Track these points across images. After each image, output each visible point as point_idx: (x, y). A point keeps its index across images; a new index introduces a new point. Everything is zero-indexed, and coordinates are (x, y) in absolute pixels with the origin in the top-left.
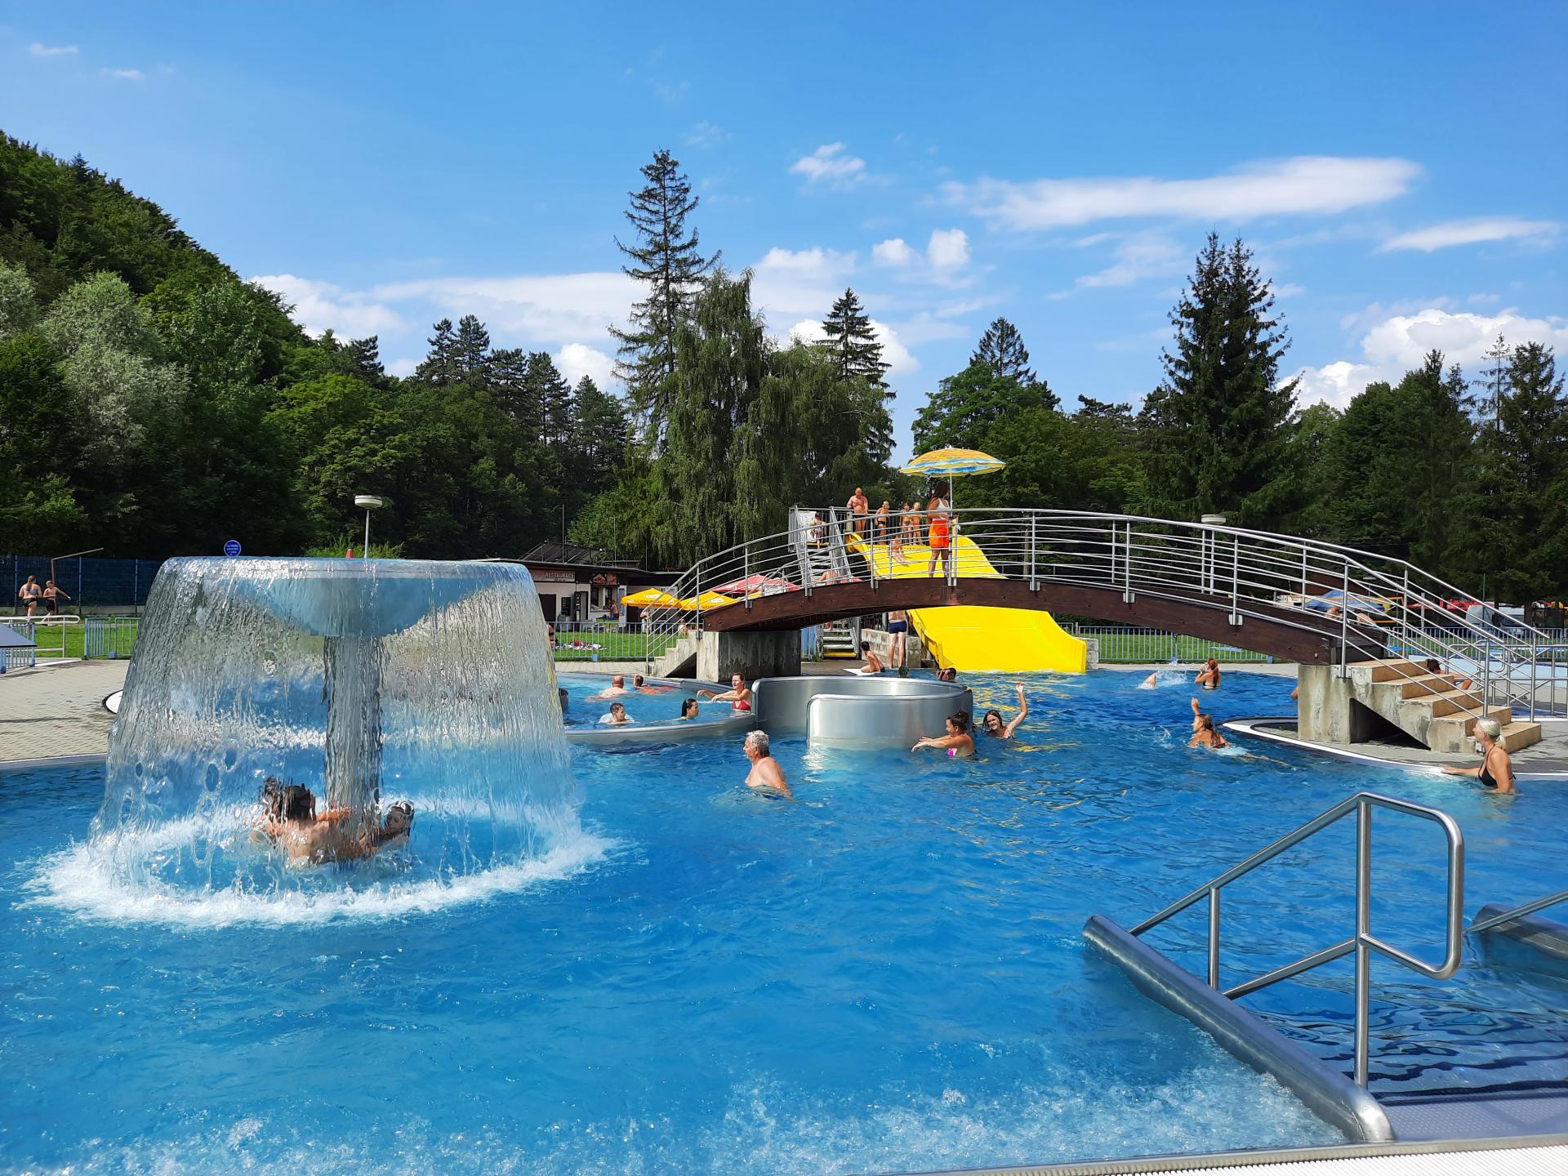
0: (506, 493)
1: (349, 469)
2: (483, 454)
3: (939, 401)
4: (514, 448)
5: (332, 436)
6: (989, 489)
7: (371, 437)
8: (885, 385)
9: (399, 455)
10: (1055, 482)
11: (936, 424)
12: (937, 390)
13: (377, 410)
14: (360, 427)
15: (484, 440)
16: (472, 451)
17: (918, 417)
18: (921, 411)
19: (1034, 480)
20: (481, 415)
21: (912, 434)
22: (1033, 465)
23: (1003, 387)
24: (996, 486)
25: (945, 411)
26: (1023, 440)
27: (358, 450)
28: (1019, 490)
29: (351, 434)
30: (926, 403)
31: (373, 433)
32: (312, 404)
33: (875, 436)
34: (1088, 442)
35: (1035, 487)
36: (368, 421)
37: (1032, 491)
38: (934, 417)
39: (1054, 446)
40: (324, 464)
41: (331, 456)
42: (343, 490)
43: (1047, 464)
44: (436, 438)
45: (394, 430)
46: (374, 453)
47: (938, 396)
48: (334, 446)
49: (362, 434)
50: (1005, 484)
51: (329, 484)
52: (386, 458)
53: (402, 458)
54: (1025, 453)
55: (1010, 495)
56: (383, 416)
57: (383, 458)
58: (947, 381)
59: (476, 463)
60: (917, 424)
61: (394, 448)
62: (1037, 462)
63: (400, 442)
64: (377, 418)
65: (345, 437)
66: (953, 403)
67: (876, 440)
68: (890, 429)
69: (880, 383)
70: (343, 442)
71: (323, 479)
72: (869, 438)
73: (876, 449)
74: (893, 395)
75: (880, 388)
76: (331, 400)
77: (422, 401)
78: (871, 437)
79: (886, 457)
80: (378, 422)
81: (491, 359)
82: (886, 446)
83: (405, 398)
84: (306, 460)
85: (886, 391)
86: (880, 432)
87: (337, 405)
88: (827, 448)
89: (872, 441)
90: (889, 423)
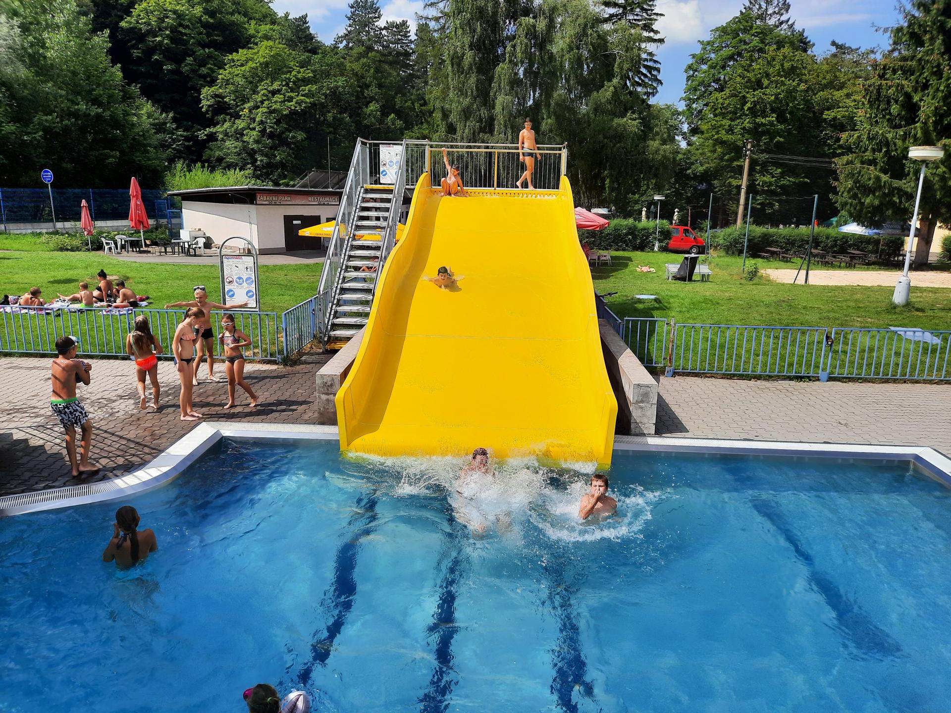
0: (389, 127)
1: (274, 111)
2: (372, 99)
3: (709, 48)
4: (396, 94)
5: (262, 88)
6: (732, 120)
7: (290, 88)
8: (656, 32)
9: (308, 100)
10: (791, 113)
11: (704, 67)
12: (708, 37)
13: (295, 68)
14: (282, 81)
15: (373, 90)
16: (366, 98)
17: (690, 61)
18: (694, 56)
19: (773, 110)
20: (372, 71)
21: (685, 76)
22: (773, 98)
23: (762, 33)
24: (740, 117)
25: (713, 56)
26: (768, 75)
27: (278, 98)
28: (757, 120)
29: (276, 86)
30: (698, 50)
31: (291, 84)
32: (251, 64)
33: (645, 76)
34: (828, 77)
35: (773, 118)
36: (288, 76)
37: (770, 121)
38: (703, 61)
39: (794, 81)
40: (258, 107)
41: (262, 102)
42: (271, 127)
43: (786, 97)
44: (337, 87)
45: (306, 81)
46: (290, 99)
47: (708, 43)
48: (263, 95)
49: (283, 86)
50: (747, 115)
51: (262, 122)
52: (299, 103)
53: (310, 103)
54: (766, 88)
55: (751, 126)
56: (299, 72)
57: (296, 103)
58: (717, 29)
59: (367, 107)
60: (690, 67)
61: (302, 95)
62: (777, 95)
63: (309, 90)
64: (294, 73)
65: (270, 88)
66: (720, 48)
67: (646, 80)
68: (658, 70)
69: (653, 30)
70: (269, 92)
71: (257, 119)
72: (640, 78)
73: (646, 87)
74: (661, 41)
75: (652, 34)
76: (262, 60)
77: (328, 60)
78: (642, 77)
79: (653, 94)
80: (295, 76)
81: (385, 28)
82: (655, 85)
83: (316, 58)
84: (247, 105)
85: (657, 37)
86: (650, 73)
87: (267, 64)
88: (589, 86)
89: (643, 81)
90: (658, 66)
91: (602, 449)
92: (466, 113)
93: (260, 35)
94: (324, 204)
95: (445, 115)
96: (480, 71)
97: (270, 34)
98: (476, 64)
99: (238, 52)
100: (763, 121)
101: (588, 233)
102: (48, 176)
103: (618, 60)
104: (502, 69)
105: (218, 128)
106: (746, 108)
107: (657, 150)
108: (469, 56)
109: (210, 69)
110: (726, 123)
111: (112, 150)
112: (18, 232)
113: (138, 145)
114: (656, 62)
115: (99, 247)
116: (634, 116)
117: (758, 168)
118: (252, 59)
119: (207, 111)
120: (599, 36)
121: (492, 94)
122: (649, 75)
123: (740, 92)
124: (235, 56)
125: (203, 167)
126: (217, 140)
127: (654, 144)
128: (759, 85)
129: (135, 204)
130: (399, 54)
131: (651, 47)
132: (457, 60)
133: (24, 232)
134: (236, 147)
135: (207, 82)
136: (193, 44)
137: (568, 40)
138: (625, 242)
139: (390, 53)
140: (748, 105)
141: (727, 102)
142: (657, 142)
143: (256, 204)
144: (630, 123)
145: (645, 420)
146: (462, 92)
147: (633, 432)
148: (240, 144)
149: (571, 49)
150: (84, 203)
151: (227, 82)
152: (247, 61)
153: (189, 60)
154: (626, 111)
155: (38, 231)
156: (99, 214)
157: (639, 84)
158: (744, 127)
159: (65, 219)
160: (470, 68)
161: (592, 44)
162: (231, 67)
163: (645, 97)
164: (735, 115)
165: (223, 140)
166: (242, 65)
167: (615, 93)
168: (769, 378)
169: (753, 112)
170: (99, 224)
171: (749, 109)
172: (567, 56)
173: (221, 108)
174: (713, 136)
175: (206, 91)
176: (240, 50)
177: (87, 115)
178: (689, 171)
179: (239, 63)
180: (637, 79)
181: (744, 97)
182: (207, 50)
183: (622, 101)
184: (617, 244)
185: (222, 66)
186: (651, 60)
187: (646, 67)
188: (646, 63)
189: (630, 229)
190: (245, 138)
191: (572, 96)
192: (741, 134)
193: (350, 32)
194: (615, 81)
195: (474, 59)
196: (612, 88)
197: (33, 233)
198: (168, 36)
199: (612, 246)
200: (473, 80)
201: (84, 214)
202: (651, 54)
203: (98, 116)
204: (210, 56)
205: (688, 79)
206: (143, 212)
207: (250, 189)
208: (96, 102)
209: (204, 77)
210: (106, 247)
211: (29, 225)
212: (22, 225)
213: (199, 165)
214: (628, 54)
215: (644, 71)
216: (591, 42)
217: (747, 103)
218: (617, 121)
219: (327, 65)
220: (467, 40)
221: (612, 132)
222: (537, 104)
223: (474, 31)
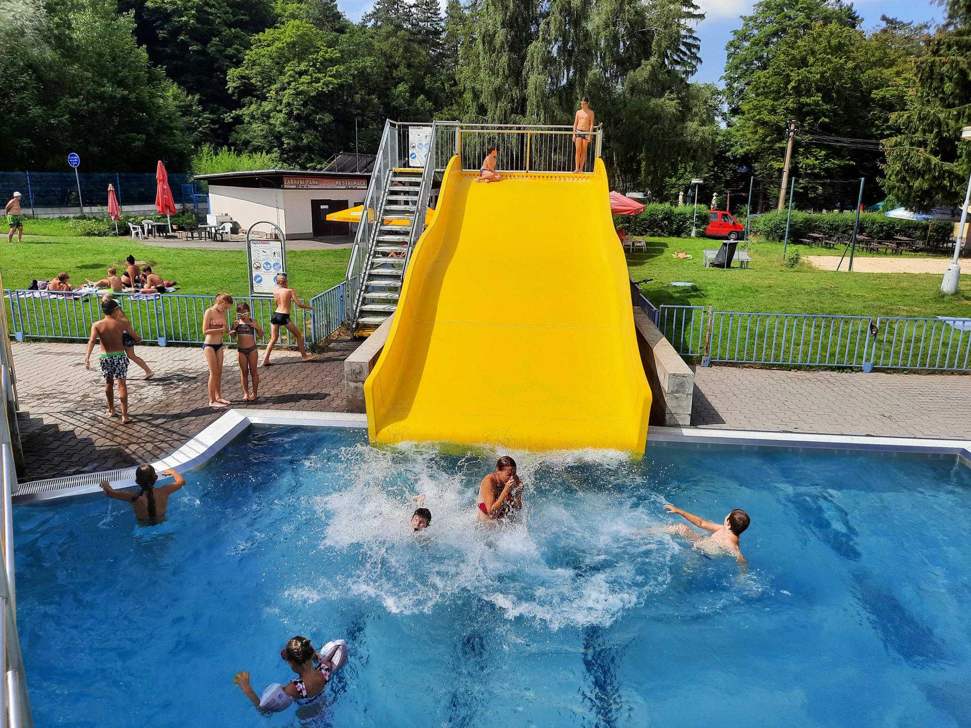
0: (418, 109)
1: (301, 93)
2: (401, 80)
3: (751, 23)
4: (425, 74)
5: (289, 68)
6: (775, 99)
7: (317, 69)
8: (696, 7)
9: (335, 81)
10: (837, 92)
11: (747, 44)
12: (750, 12)
13: (322, 48)
14: (309, 61)
15: (403, 70)
16: (394, 78)
17: (732, 37)
18: (735, 32)
19: (818, 90)
20: (401, 50)
21: (726, 53)
22: (818, 76)
23: (808, 8)
24: (783, 97)
25: (755, 32)
26: (813, 53)
27: (305, 79)
28: (802, 100)
29: (303, 67)
30: (740, 26)
31: (318, 65)
32: (278, 44)
33: (685, 54)
34: (877, 54)
35: (818, 97)
36: (315, 57)
37: (814, 101)
38: (745, 37)
39: (841, 59)
40: (285, 89)
41: (289, 83)
42: (298, 109)
43: (832, 76)
44: (365, 68)
45: (333, 62)
46: (318, 80)
47: (751, 19)
48: (290, 76)
49: (311, 66)
50: (791, 95)
51: (289, 104)
52: (326, 84)
53: (338, 84)
54: (812, 65)
55: (795, 106)
56: (326, 52)
57: (323, 84)
58: (760, 4)
59: (395, 88)
60: (731, 44)
61: (330, 76)
62: (822, 74)
63: (337, 71)
64: (321, 53)
65: (297, 69)
66: (763, 25)
67: (685, 58)
68: (698, 48)
69: (693, 6)
70: (296, 73)
71: (284, 101)
72: (679, 56)
73: (685, 66)
74: (701, 16)
75: (691, 10)
76: (289, 40)
77: (357, 39)
78: (681, 55)
79: (692, 73)
80: (322, 56)
81: (415, 6)
82: (694, 63)
83: (343, 37)
84: (274, 87)
85: (696, 12)
86: (690, 50)
87: (294, 44)
88: (625, 64)
89: (682, 59)
90: (698, 43)
91: (635, 441)
92: (498, 94)
93: (287, 14)
94: (352, 189)
95: (476, 95)
96: (512, 49)
97: (297, 13)
98: (508, 42)
99: (264, 32)
100: (808, 100)
101: (622, 218)
102: (74, 160)
103: (656, 38)
104: (535, 48)
105: (244, 111)
106: (790, 87)
107: (696, 132)
108: (501, 35)
109: (237, 49)
110: (769, 102)
111: (139, 133)
112: (45, 216)
113: (165, 128)
114: (695, 39)
115: (126, 232)
116: (672, 96)
117: (802, 150)
118: (278, 39)
119: (233, 93)
120: (636, 12)
121: (524, 73)
122: (688, 53)
123: (784, 71)
124: (261, 36)
125: (230, 150)
126: (242, 122)
127: (692, 125)
128: (804, 63)
129: (162, 188)
130: (428, 32)
131: (690, 23)
132: (489, 39)
133: (51, 216)
134: (262, 130)
135: (234, 63)
136: (219, 23)
137: (604, 17)
138: (661, 227)
139: (419, 32)
140: (793, 84)
141: (770, 81)
142: (696, 123)
143: (283, 188)
144: (669, 104)
145: (681, 411)
146: (493, 72)
147: (668, 423)
148: (266, 127)
149: (607, 26)
150: (110, 187)
151: (254, 63)
152: (273, 41)
153: (215, 40)
154: (664, 91)
155: (66, 216)
156: (125, 199)
157: (677, 63)
158: (787, 108)
159: (92, 204)
160: (502, 47)
161: (629, 20)
162: (257, 47)
163: (684, 76)
164: (778, 95)
165: (249, 123)
166: (269, 45)
167: (653, 74)
168: (809, 368)
169: (797, 91)
170: (126, 208)
171: (793, 88)
172: (603, 34)
173: (248, 90)
174: (754, 116)
175: (233, 73)
176: (267, 30)
177: (112, 97)
178: (728, 154)
179: (265, 43)
180: (675, 57)
181: (788, 76)
182: (233, 30)
183: (659, 81)
184: (652, 229)
185: (248, 46)
186: (690, 37)
187: (685, 44)
188: (685, 40)
189: (666, 214)
190: (272, 121)
191: (608, 75)
192: (784, 115)
193: (378, 10)
194: (653, 59)
195: (507, 38)
196: (649, 67)
197: (60, 218)
198: (193, 16)
199: (646, 232)
200: (505, 58)
201: (111, 198)
202: (690, 30)
203: (124, 99)
204: (236, 37)
205: (729, 56)
206: (169, 196)
207: (277, 173)
208: (121, 83)
209: (230, 57)
210: (133, 232)
211: (56, 210)
212: (49, 210)
213: (225, 148)
214: (667, 31)
215: (683, 48)
216: (628, 19)
217: (791, 81)
218: (654, 101)
219: (356, 45)
220: (499, 18)
221: (649, 113)
222: (571, 84)
223: (507, 8)
